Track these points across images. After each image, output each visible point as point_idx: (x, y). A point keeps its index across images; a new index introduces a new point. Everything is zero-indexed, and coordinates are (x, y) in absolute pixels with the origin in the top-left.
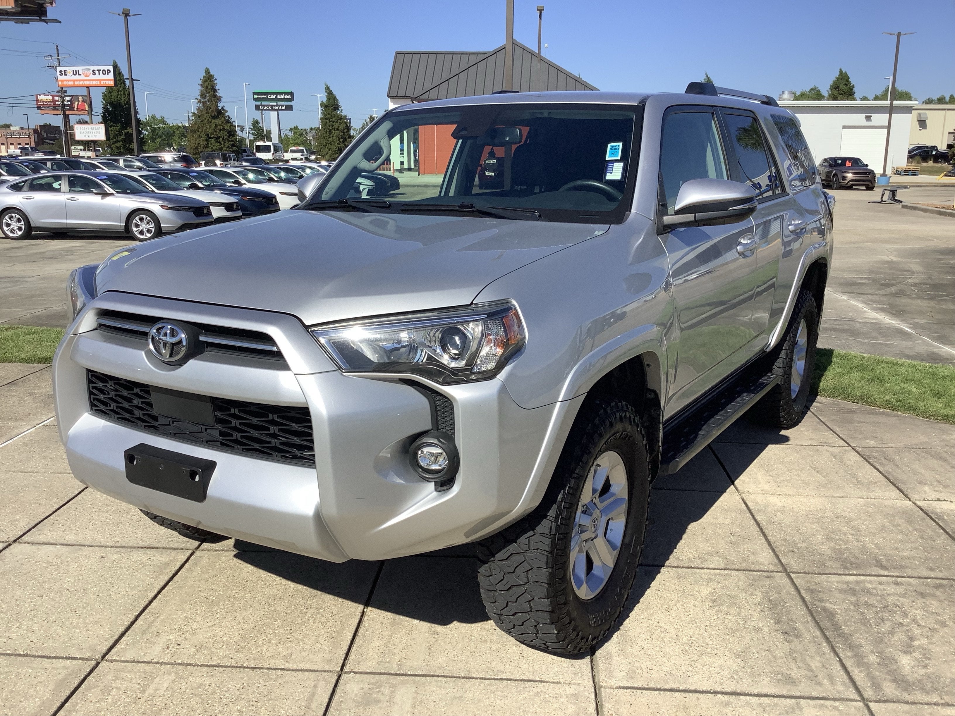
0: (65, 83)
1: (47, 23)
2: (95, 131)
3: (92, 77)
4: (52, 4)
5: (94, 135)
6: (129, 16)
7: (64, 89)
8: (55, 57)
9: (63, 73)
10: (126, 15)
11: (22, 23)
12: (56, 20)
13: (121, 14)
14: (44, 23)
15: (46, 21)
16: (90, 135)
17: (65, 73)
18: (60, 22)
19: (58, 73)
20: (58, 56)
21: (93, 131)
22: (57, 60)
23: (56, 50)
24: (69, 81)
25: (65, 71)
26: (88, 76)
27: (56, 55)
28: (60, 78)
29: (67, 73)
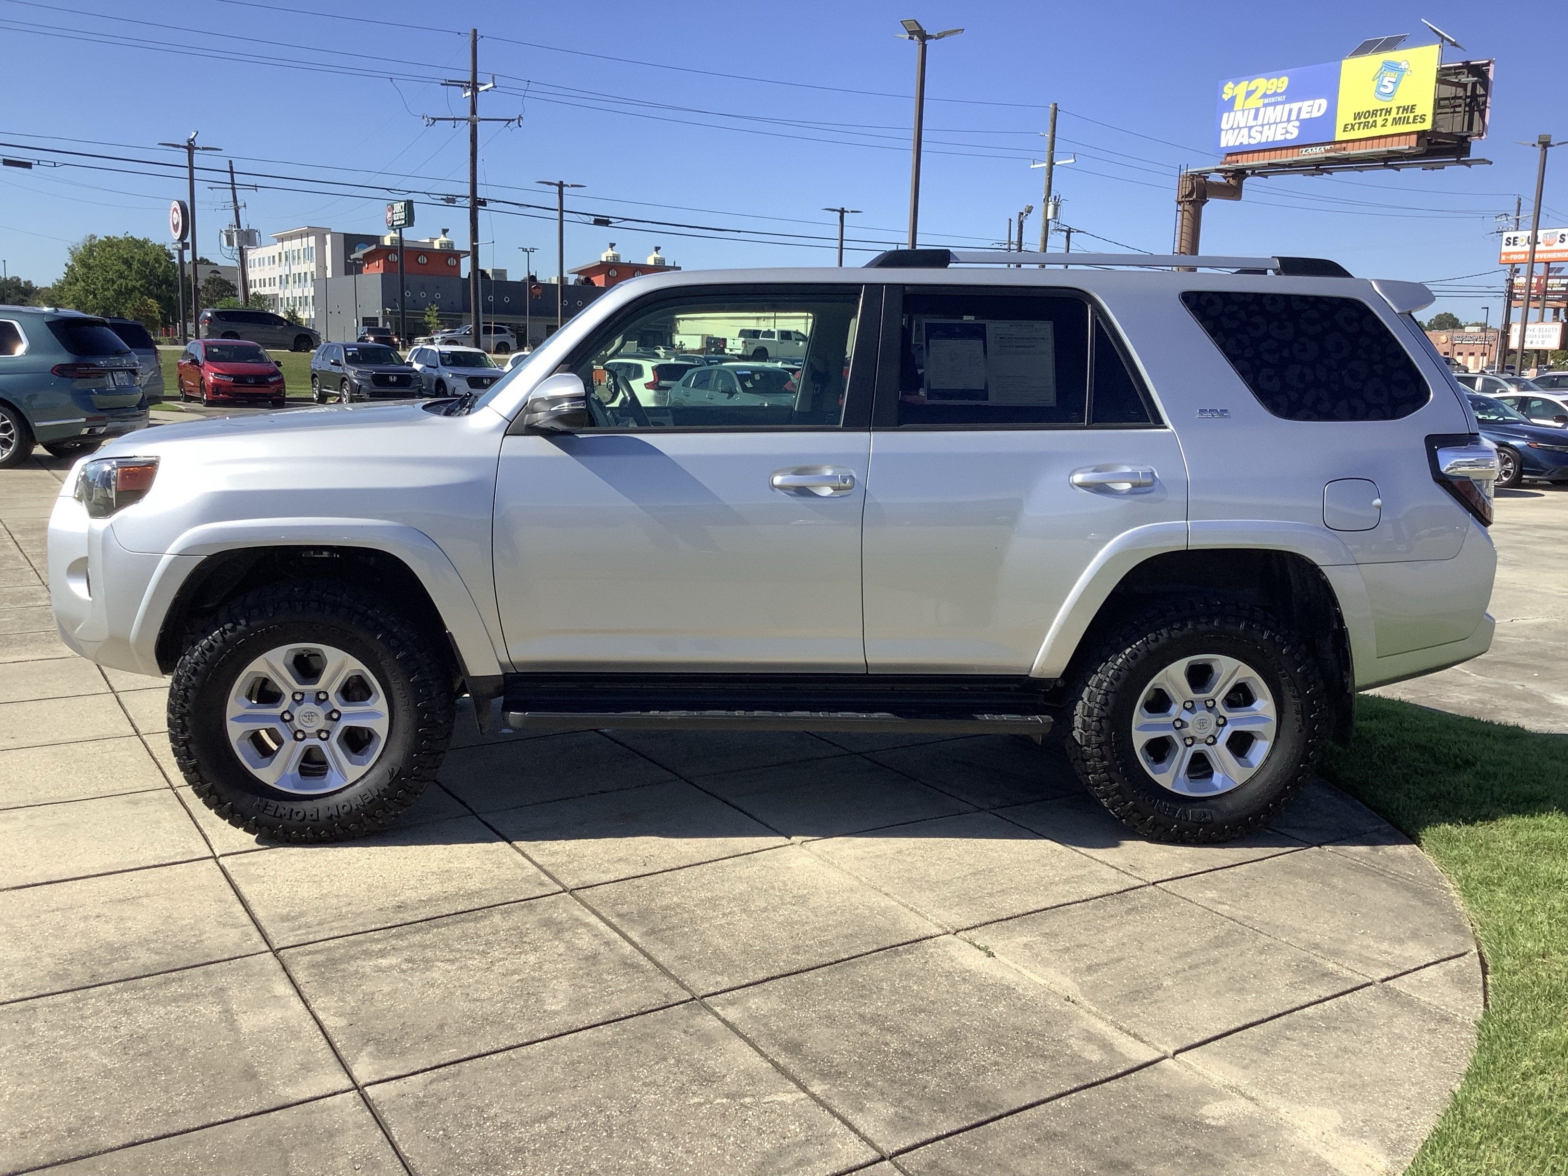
0: (1512, 257)
1: (1469, 166)
2: (1544, 333)
3: (1558, 246)
4: (1481, 135)
5: (1540, 340)
6: (1552, 146)
7: (1517, 266)
8: (1513, 215)
9: (1512, 241)
10: (1546, 144)
11: (1433, 169)
12: (1484, 160)
13: (1537, 144)
14: (1464, 166)
15: (1467, 164)
16: (1535, 340)
17: (1514, 241)
18: (1491, 163)
19: (1504, 242)
20: (1518, 215)
21: (1541, 334)
22: (1515, 221)
23: (1516, 206)
24: (1518, 253)
25: (1515, 238)
26: (1551, 245)
27: (1515, 213)
28: (1505, 249)
29: (1518, 241)
